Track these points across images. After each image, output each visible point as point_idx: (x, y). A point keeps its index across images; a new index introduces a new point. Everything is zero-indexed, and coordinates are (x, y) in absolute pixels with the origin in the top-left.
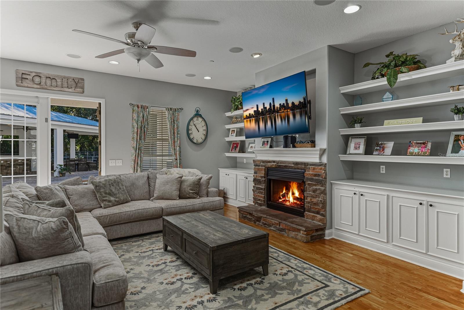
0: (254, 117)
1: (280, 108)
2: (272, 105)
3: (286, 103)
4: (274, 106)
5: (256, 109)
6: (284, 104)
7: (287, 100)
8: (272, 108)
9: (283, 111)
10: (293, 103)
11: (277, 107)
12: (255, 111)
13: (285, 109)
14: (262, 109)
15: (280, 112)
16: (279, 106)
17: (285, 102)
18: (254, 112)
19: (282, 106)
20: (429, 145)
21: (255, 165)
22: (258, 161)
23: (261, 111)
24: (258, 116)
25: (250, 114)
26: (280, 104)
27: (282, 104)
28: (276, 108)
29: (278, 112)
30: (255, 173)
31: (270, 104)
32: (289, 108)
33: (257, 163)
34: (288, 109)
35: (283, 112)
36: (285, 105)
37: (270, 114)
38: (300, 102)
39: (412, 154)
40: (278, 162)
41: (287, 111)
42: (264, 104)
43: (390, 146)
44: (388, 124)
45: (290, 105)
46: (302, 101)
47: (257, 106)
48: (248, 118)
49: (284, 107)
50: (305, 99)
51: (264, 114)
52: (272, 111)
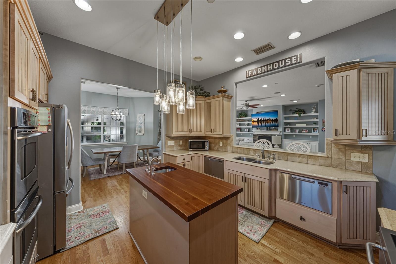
2: (264, 118)
4: (265, 119)
5: (258, 119)
7: (270, 118)
10: (272, 119)
12: (257, 120)
17: (269, 118)
20: (307, 130)
21: (253, 136)
22: (255, 134)
24: (258, 121)
25: (255, 120)
29: (266, 121)
30: (254, 138)
32: (270, 120)
33: (254, 135)
38: (275, 119)
39: (303, 132)
40: (264, 134)
42: (261, 118)
43: (298, 131)
44: (297, 125)
45: (271, 119)
46: (276, 119)
47: (259, 118)
48: (254, 121)
49: (269, 120)
50: (277, 119)
51: (261, 121)
52: (264, 121)
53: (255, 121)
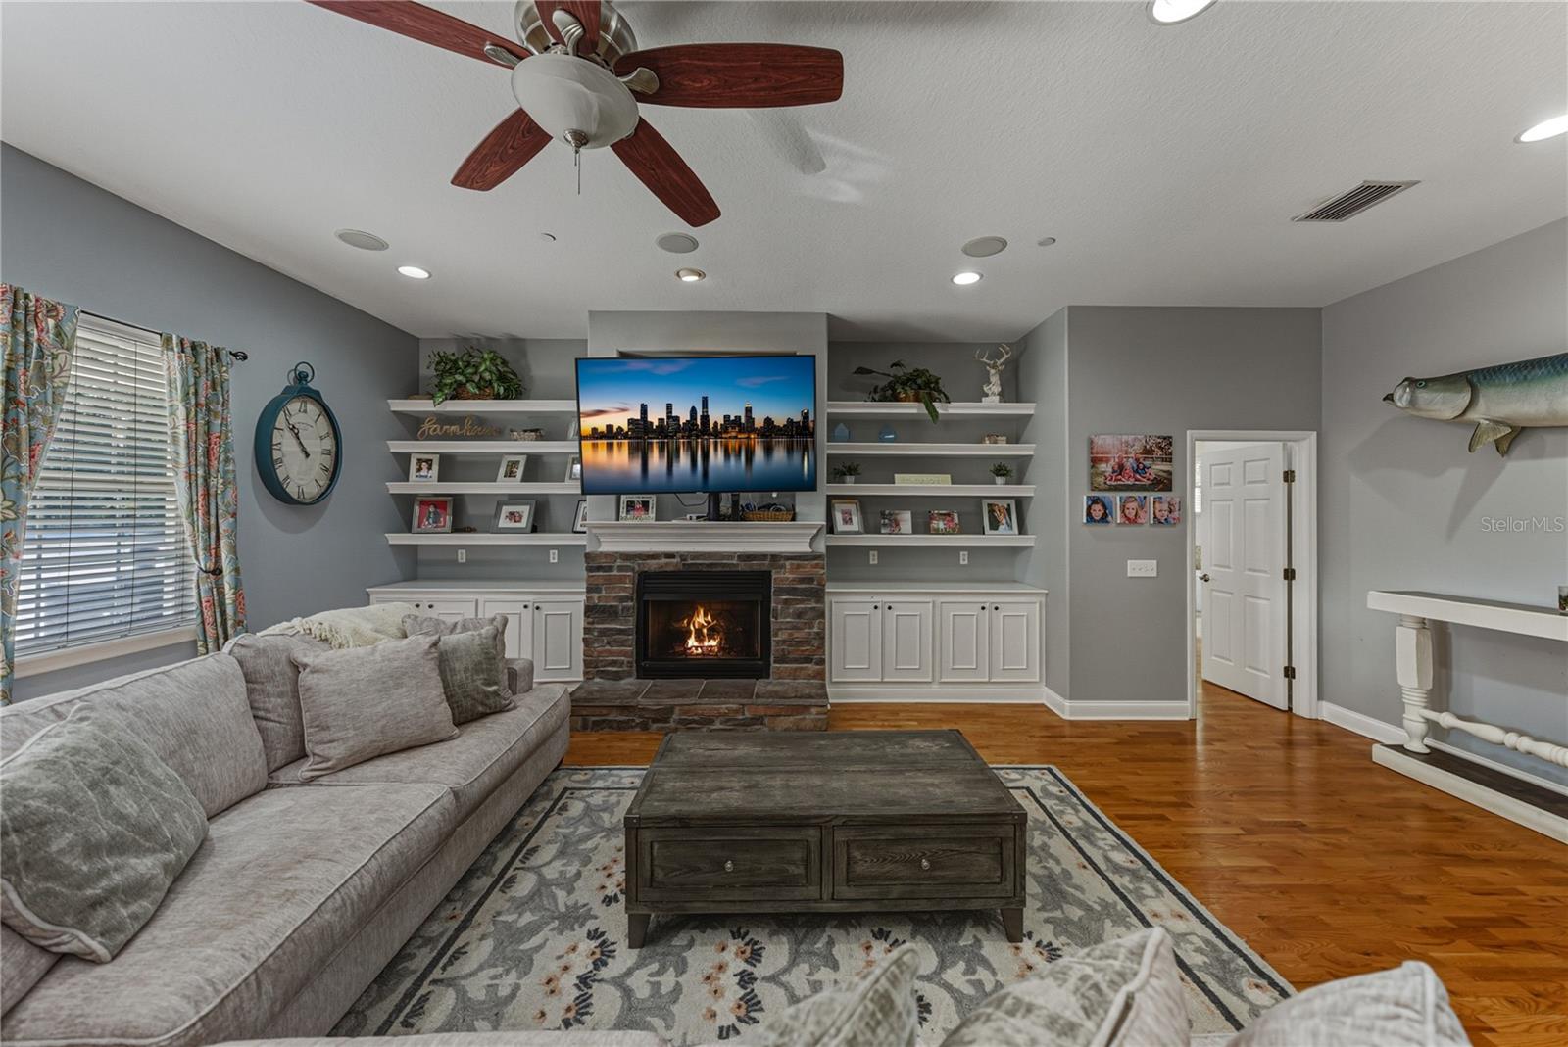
0: (626, 436)
1: (725, 429)
2: (699, 413)
3: (746, 416)
4: (705, 418)
5: (638, 416)
6: (738, 418)
7: (748, 411)
8: (699, 422)
9: (734, 434)
10: (768, 421)
11: (716, 423)
12: (631, 422)
13: (740, 432)
14: (661, 420)
15: (724, 436)
16: (721, 421)
17: (742, 414)
18: (629, 424)
19: (730, 423)
21: (589, 569)
22: (606, 555)
23: (656, 423)
24: (640, 434)
25: (610, 427)
26: (727, 418)
27: (732, 418)
28: (712, 426)
29: (717, 434)
30: (589, 590)
31: (693, 411)
32: (753, 430)
33: (597, 564)
34: (749, 432)
35: (736, 437)
36: (743, 421)
37: (688, 437)
38: (790, 421)
39: (937, 532)
40: (683, 557)
41: (748, 438)
42: (669, 407)
45: (759, 423)
46: (797, 418)
47: (644, 410)
48: (602, 436)
49: (740, 426)
50: (806, 416)
51: (669, 433)
52: (698, 431)
53: (610, 434)
